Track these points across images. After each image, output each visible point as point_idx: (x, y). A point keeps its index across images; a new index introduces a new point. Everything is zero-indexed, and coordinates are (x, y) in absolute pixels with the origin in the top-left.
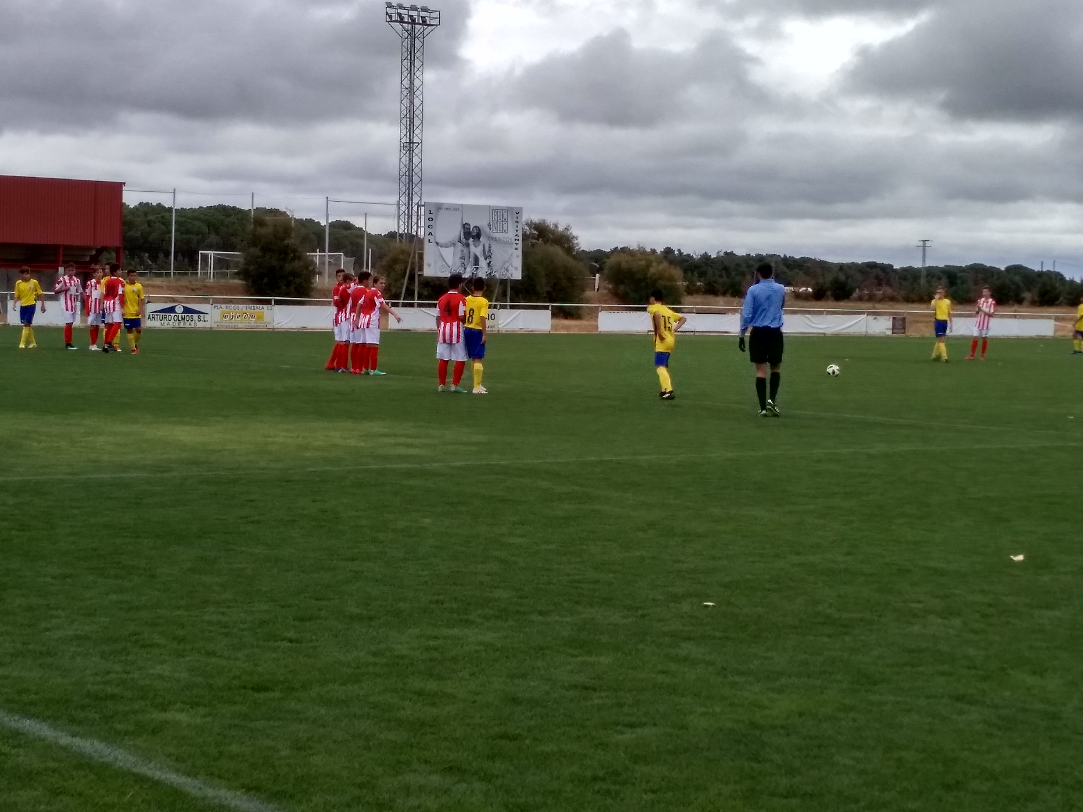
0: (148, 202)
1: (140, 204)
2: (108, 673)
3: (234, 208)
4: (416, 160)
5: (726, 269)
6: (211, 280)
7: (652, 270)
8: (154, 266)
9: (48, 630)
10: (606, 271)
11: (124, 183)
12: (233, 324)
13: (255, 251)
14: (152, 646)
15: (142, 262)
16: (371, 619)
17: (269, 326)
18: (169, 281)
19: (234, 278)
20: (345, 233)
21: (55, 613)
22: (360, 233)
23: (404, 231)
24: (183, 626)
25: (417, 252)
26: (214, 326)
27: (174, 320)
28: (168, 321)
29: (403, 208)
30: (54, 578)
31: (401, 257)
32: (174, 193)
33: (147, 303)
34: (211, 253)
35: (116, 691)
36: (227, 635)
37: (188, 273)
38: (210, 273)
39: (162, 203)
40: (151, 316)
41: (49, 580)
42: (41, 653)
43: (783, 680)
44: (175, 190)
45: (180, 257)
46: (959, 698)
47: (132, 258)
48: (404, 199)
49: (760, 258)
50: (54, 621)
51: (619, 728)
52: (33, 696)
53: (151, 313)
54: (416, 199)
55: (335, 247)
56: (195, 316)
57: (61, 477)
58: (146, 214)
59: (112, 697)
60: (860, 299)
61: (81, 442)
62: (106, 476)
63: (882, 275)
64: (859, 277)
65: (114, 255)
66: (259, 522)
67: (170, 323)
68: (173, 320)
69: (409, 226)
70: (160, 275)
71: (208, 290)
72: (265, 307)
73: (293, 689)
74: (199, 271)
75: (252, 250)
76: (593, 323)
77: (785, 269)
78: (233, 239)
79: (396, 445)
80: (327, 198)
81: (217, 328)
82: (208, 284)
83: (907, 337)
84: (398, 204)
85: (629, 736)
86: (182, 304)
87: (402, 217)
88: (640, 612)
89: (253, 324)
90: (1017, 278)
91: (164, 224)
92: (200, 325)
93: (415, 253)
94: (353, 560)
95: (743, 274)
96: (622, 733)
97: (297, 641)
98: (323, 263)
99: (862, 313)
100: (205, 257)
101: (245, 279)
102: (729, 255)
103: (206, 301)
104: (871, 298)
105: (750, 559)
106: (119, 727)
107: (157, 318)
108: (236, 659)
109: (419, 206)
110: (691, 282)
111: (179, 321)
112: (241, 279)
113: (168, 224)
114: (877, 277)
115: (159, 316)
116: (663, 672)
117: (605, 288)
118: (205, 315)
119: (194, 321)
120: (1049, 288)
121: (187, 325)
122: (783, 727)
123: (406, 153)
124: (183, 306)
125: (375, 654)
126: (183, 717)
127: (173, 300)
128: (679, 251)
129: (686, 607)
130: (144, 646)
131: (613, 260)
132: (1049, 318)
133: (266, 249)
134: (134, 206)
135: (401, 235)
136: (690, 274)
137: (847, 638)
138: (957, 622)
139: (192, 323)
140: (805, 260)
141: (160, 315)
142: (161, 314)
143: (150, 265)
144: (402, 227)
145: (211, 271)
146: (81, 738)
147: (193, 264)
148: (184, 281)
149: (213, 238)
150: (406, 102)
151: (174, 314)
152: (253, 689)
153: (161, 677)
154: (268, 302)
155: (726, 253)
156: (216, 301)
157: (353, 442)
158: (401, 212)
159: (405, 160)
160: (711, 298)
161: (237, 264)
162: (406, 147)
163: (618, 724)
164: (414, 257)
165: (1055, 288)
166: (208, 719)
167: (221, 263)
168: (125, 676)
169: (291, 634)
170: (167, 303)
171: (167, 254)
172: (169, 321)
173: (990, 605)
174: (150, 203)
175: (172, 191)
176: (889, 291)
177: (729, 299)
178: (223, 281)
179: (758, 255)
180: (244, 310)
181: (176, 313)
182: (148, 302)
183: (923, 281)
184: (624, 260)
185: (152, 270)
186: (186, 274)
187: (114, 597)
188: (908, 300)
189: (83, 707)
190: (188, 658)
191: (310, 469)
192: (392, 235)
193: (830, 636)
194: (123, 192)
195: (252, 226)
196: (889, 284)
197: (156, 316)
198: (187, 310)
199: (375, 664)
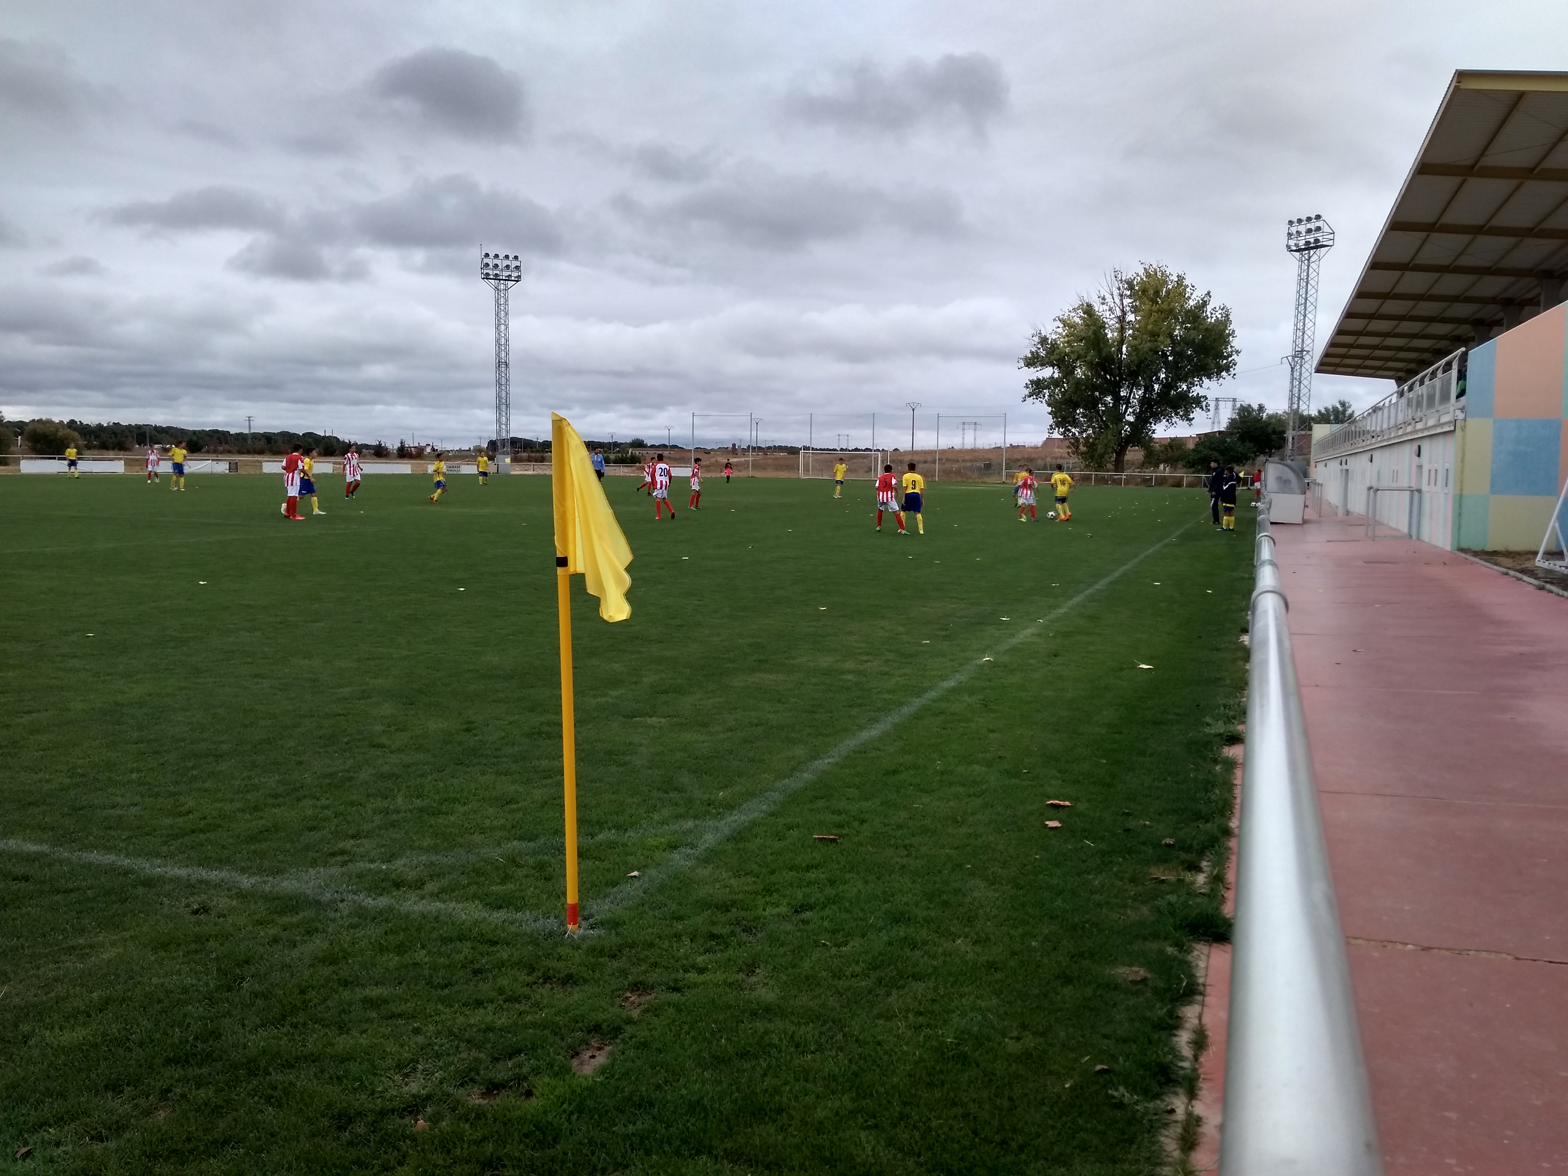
5: (114, 433)
7: (60, 434)
10: (25, 435)
43: (140, 676)
46: (256, 676)
49: (138, 427)
51: (19, 715)
60: (208, 452)
63: (222, 437)
64: (207, 439)
76: (17, 468)
77: (156, 434)
83: (239, 474)
85: (26, 719)
88: (40, 643)
90: (310, 440)
95: (127, 437)
96: (22, 717)
99: (209, 460)
102: (117, 425)
104: (215, 452)
105: (121, 606)
110: (89, 441)
114: (219, 438)
116: (55, 678)
117: (26, 445)
120: (329, 445)
122: (137, 703)
128: (80, 422)
129: (74, 637)
131: (30, 427)
132: (329, 462)
136: (88, 436)
137: (185, 648)
138: (258, 634)
140: (169, 428)
155: (114, 423)
160: (104, 452)
163: (20, 712)
165: (333, 446)
173: (280, 623)
176: (227, 447)
177: (116, 452)
179: (136, 425)
183: (249, 442)
184: (40, 429)
188: (240, 452)
193: (173, 648)
196: (226, 443)
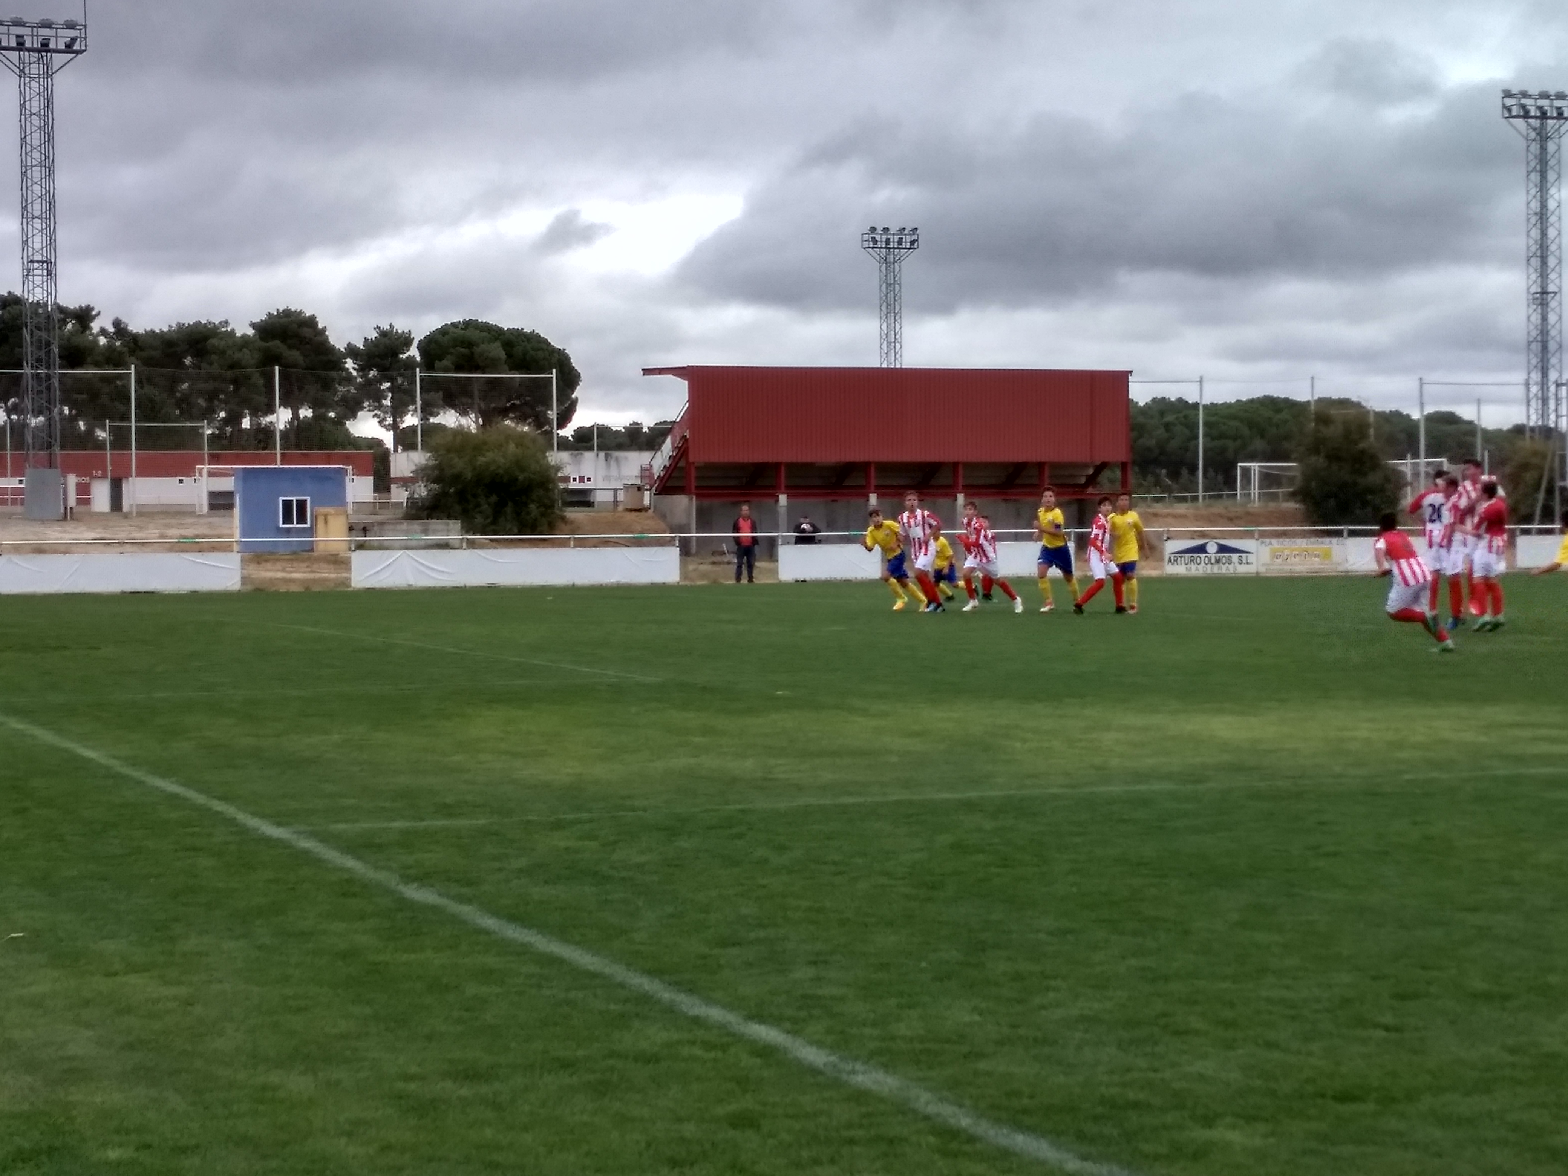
0: (1164, 396)
1: (1154, 400)
2: (1129, 1070)
3: (1286, 400)
4: (1552, 318)
6: (1256, 504)
8: (1175, 486)
9: (1043, 1007)
11: (1131, 372)
12: (1289, 567)
13: (1319, 461)
14: (1186, 1032)
15: (1157, 483)
16: (1506, 997)
17: (1341, 568)
18: (1197, 509)
19: (1287, 501)
20: (1450, 428)
21: (1053, 983)
22: (1470, 429)
23: (1536, 422)
24: (1232, 1005)
25: (1558, 453)
26: (1262, 570)
27: (1205, 563)
28: (1196, 565)
29: (1534, 389)
30: (1050, 933)
31: (1535, 461)
32: (1201, 381)
33: (1166, 541)
34: (1255, 466)
35: (1141, 1096)
36: (1293, 1018)
37: (1223, 495)
38: (1254, 493)
39: (1184, 398)
40: (1172, 558)
41: (1042, 936)
42: (1035, 1040)
44: (1201, 378)
45: (1211, 473)
47: (1145, 478)
48: (1536, 376)
50: (1051, 995)
52: (1026, 1101)
53: (1174, 553)
54: (1553, 376)
55: (1434, 450)
56: (1235, 557)
57: (1055, 790)
58: (1162, 414)
59: (1136, 1105)
61: (1080, 740)
62: (1116, 789)
65: (1118, 473)
66: (1335, 854)
67: (1199, 568)
68: (1203, 564)
69: (1544, 415)
70: (1184, 499)
71: (1252, 518)
72: (1335, 540)
73: (1394, 1100)
74: (1238, 492)
75: (1313, 459)
78: (1286, 445)
79: (1535, 739)
80: (1421, 379)
81: (1266, 573)
82: (1251, 510)
84: (1527, 384)
86: (1215, 541)
87: (1533, 403)
89: (1317, 567)
91: (1187, 426)
92: (1242, 569)
93: (1554, 455)
94: (1475, 910)
97: (1397, 1029)
98: (1416, 475)
100: (1246, 472)
101: (1303, 501)
103: (1249, 535)
106: (1147, 1148)
107: (1181, 561)
108: (1310, 1054)
109: (1558, 385)
111: (1212, 564)
112: (1296, 502)
113: (1194, 427)
115: (1183, 559)
118: (1248, 554)
119: (1232, 564)
121: (1224, 569)
123: (1537, 308)
124: (1216, 543)
125: (1512, 1051)
126: (1235, 1137)
127: (1203, 535)
130: (1178, 1033)
133: (1334, 457)
134: (1144, 403)
135: (1532, 429)
139: (1231, 567)
141: (1184, 557)
142: (1187, 555)
143: (1169, 486)
144: (1534, 418)
145: (1255, 490)
146: (1095, 1163)
147: (1230, 483)
148: (1218, 507)
149: (1258, 444)
150: (1535, 233)
151: (1204, 555)
152: (1335, 1098)
153: (1201, 1077)
154: (1338, 534)
156: (1263, 535)
157: (1469, 737)
158: (1531, 395)
159: (1536, 318)
161: (1291, 480)
162: (1537, 299)
164: (1553, 460)
166: (1272, 1140)
167: (1268, 479)
168: (1152, 1075)
169: (1388, 1019)
170: (1194, 539)
171: (1193, 469)
172: (1198, 565)
174: (1167, 397)
175: (1198, 380)
178: (1272, 505)
180: (1304, 546)
181: (1208, 554)
182: (1168, 538)
185: (1172, 493)
186: (1221, 496)
187: (1133, 962)
189: (1096, 1119)
190: (1240, 1051)
191: (1407, 777)
192: (1519, 430)
194: (1130, 384)
195: (1313, 424)
197: (1179, 559)
198: (1223, 549)
199: (1513, 1066)
